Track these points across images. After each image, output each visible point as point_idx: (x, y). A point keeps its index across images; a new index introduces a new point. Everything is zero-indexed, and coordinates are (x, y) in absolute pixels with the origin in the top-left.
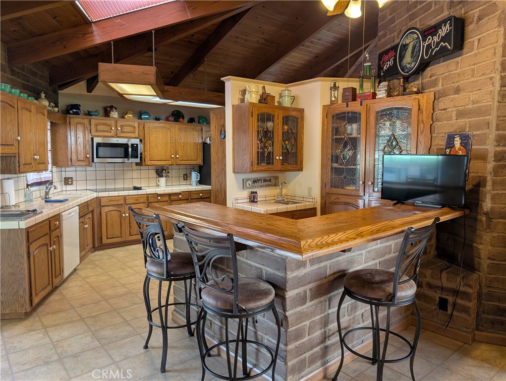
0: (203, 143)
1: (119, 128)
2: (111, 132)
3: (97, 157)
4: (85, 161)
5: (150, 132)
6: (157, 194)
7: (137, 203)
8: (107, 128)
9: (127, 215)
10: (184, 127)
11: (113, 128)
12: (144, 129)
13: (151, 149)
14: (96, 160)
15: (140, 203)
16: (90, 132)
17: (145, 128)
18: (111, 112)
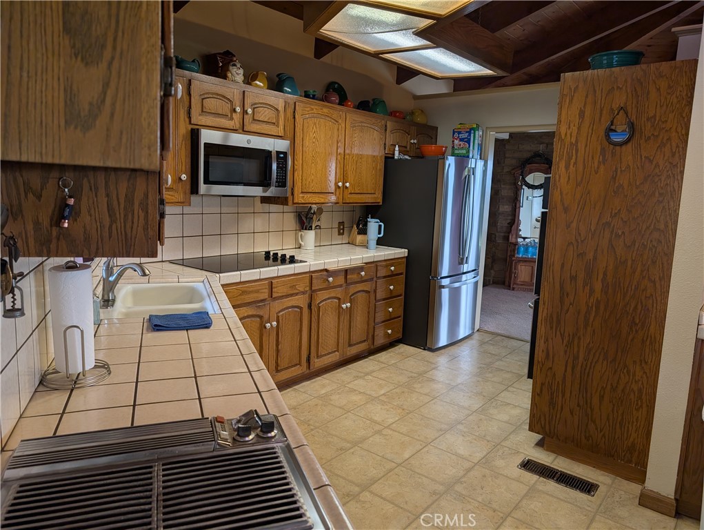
0: (386, 158)
1: (250, 111)
2: (232, 119)
3: (207, 181)
4: (176, 191)
5: (306, 125)
6: (326, 270)
7: (292, 295)
8: (225, 108)
9: (275, 323)
10: (361, 120)
11: (238, 109)
12: (294, 118)
13: (305, 164)
14: (203, 188)
15: (297, 294)
16: (189, 113)
17: (297, 116)
18: (231, 68)
